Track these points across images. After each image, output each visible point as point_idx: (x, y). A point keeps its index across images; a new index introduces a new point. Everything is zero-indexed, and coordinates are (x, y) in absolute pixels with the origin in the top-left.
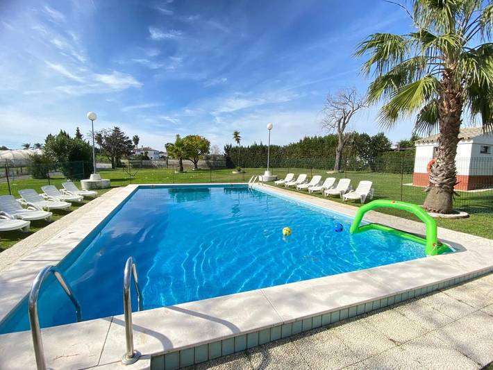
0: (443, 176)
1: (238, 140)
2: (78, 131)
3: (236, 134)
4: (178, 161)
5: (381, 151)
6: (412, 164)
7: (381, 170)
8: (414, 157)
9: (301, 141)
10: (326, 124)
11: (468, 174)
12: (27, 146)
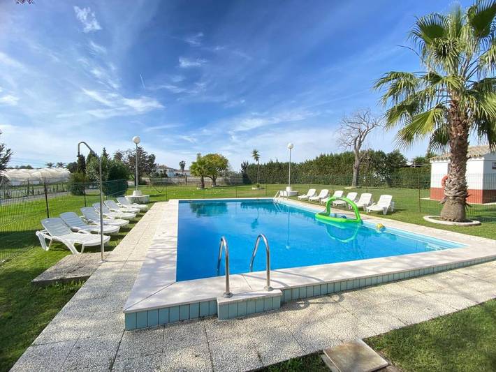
0: (456, 189)
1: (257, 158)
2: (104, 151)
3: (255, 152)
4: (200, 178)
5: (397, 167)
6: (429, 179)
7: (399, 186)
8: (429, 173)
9: (317, 158)
10: (342, 142)
11: (482, 189)
12: (50, 165)
